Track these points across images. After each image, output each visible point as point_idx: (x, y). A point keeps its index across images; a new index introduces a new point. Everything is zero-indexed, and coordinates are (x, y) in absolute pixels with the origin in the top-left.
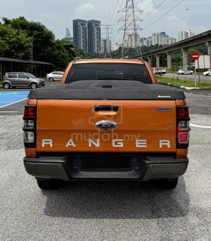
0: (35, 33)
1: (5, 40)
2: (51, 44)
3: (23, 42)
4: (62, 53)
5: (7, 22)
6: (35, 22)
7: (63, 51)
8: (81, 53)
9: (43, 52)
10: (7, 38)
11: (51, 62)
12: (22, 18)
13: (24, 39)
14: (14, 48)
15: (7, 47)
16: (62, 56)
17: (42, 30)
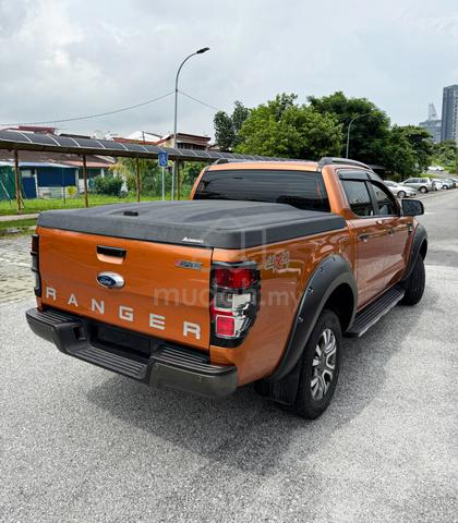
0: (356, 116)
1: (302, 131)
2: (382, 135)
3: (328, 134)
4: (401, 149)
5: (314, 102)
6: (358, 98)
7: (403, 146)
8: (452, 148)
9: (366, 147)
10: (305, 129)
11: (382, 165)
12: (339, 94)
13: (332, 129)
14: (314, 143)
15: (305, 142)
16: (401, 153)
17: (368, 111)
